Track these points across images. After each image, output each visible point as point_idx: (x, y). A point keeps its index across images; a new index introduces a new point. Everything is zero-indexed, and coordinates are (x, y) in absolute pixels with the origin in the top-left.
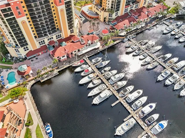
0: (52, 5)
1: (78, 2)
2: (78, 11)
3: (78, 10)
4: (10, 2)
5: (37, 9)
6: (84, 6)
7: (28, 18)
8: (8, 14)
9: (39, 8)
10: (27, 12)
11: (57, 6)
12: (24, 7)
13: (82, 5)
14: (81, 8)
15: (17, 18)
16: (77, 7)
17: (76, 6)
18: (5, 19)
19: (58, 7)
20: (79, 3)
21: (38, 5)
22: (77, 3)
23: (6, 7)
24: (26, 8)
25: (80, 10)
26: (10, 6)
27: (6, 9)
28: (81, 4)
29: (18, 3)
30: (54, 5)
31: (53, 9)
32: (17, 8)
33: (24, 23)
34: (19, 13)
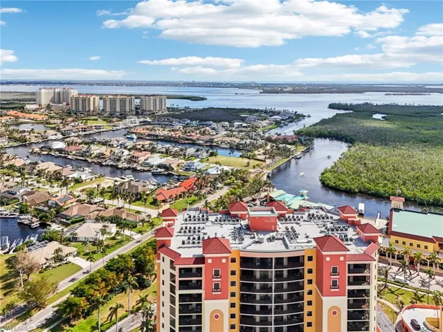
0: (307, 287)
1: (390, 290)
2: (386, 318)
3: (386, 316)
4: (206, 256)
5: (265, 288)
6: (409, 308)
7: (233, 305)
8: (191, 281)
9: (269, 286)
10: (236, 289)
11: (322, 293)
12: (233, 273)
13: (402, 303)
14: (398, 311)
15: (205, 299)
16: (386, 302)
17: (382, 301)
18: (178, 292)
19: (324, 298)
20: (392, 292)
21: (269, 277)
22: (386, 289)
23: (194, 264)
24: (236, 278)
25: (394, 319)
26: (204, 263)
27: (192, 268)
28: (401, 298)
29: (224, 261)
30: (313, 287)
31: (307, 298)
32: (217, 273)
33: (217, 317)
34: (217, 286)
